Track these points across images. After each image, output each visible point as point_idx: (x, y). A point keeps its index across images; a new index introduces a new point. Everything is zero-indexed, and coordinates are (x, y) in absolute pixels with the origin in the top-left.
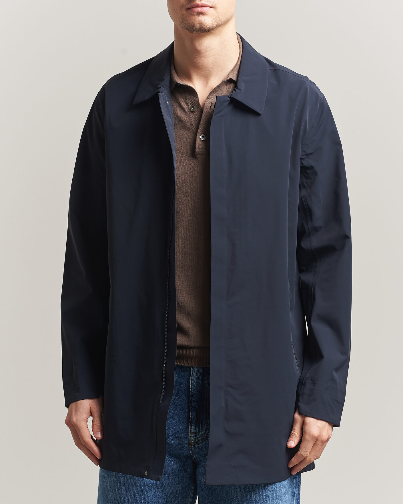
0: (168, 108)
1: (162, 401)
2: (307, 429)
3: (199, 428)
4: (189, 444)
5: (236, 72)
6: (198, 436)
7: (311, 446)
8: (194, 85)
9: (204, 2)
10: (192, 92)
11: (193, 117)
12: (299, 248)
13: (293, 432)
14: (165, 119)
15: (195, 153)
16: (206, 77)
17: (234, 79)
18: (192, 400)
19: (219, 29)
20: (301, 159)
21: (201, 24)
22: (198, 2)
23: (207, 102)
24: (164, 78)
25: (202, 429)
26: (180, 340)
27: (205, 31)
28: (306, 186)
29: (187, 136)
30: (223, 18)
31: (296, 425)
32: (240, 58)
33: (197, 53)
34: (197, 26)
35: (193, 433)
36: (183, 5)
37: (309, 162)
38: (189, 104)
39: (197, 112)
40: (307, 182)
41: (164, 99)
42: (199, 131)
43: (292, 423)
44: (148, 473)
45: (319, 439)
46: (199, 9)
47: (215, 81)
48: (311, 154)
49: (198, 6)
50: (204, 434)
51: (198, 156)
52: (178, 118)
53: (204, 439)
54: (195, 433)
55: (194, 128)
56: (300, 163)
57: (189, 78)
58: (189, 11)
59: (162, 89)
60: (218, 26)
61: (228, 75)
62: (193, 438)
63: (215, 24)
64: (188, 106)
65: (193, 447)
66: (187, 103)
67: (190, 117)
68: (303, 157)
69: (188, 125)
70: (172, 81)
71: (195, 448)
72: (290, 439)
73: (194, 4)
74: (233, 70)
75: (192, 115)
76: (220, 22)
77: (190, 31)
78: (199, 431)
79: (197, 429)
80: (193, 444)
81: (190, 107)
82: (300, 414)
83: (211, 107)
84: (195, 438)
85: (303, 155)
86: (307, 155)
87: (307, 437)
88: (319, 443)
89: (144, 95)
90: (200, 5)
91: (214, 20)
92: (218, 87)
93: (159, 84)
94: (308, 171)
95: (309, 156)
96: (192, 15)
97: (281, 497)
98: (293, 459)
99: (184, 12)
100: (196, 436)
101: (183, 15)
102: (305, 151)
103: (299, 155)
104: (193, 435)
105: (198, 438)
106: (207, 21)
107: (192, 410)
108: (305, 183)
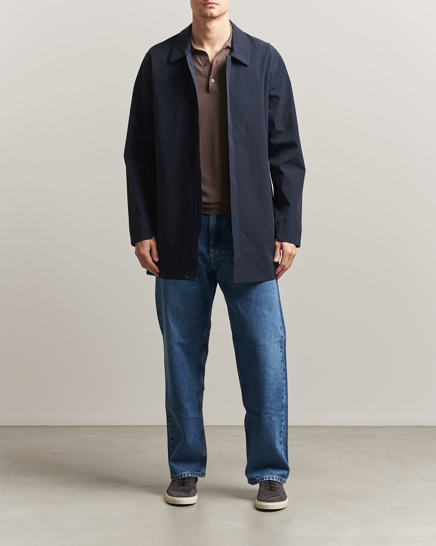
0: (191, 64)
1: (196, 235)
2: (285, 249)
3: (215, 250)
4: (210, 259)
5: (230, 42)
6: (215, 255)
7: (288, 259)
8: (205, 50)
9: (213, 1)
10: (205, 54)
11: (206, 69)
12: (270, 143)
13: (276, 253)
14: (191, 71)
15: (209, 90)
16: (212, 45)
17: (230, 46)
18: (211, 234)
19: (220, 17)
20: (269, 91)
21: (211, 14)
22: (210, 1)
23: (214, 60)
24: (188, 46)
25: (217, 250)
26: (204, 199)
27: (213, 18)
28: (271, 107)
29: (203, 80)
30: (224, 11)
31: (277, 249)
32: (232, 33)
33: (208, 30)
34: (209, 15)
35: (212, 253)
36: (201, 3)
37: (273, 93)
38: (203, 61)
39: (208, 66)
40: (272, 105)
41: (189, 58)
42: (211, 77)
43: (275, 247)
44: (188, 278)
45: (292, 255)
46: (210, 5)
47: (218, 48)
48: (275, 88)
49: (210, 3)
50: (219, 254)
51: (210, 91)
52: (197, 70)
53: (218, 256)
54: (214, 253)
55: (207, 75)
56: (268, 93)
57: (202, 45)
58: (204, 6)
59: (187, 53)
60: (220, 15)
61: (226, 43)
62: (212, 256)
63: (219, 14)
64: (203, 62)
65: (212, 260)
66: (202, 61)
67: (204, 69)
68: (270, 90)
69: (204, 73)
70: (192, 48)
71: (214, 261)
72: (275, 257)
73: (208, 2)
74: (228, 40)
75: (205, 67)
76: (222, 13)
77: (204, 17)
78: (215, 252)
79: (215, 251)
80: (212, 259)
81: (204, 63)
82: (279, 241)
83: (217, 63)
84: (214, 256)
85: (270, 89)
86: (272, 89)
87: (285, 254)
88: (292, 257)
89: (176, 56)
90: (211, 3)
91: (218, 12)
92: (221, 51)
93: (185, 51)
94: (273, 98)
95: (273, 90)
96: (206, 8)
97: (271, 290)
98: (278, 268)
99: (201, 7)
100: (214, 255)
101: (200, 8)
102: (271, 87)
103: (268, 89)
104: (212, 254)
105: (215, 256)
106: (215, 12)
107: (211, 240)
108: (271, 105)
